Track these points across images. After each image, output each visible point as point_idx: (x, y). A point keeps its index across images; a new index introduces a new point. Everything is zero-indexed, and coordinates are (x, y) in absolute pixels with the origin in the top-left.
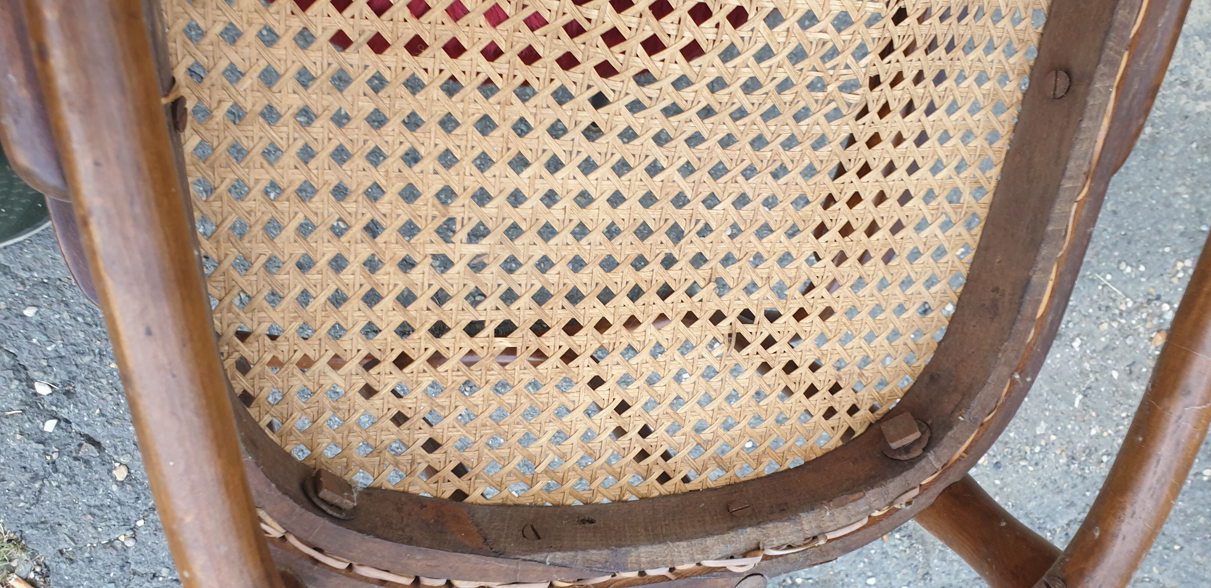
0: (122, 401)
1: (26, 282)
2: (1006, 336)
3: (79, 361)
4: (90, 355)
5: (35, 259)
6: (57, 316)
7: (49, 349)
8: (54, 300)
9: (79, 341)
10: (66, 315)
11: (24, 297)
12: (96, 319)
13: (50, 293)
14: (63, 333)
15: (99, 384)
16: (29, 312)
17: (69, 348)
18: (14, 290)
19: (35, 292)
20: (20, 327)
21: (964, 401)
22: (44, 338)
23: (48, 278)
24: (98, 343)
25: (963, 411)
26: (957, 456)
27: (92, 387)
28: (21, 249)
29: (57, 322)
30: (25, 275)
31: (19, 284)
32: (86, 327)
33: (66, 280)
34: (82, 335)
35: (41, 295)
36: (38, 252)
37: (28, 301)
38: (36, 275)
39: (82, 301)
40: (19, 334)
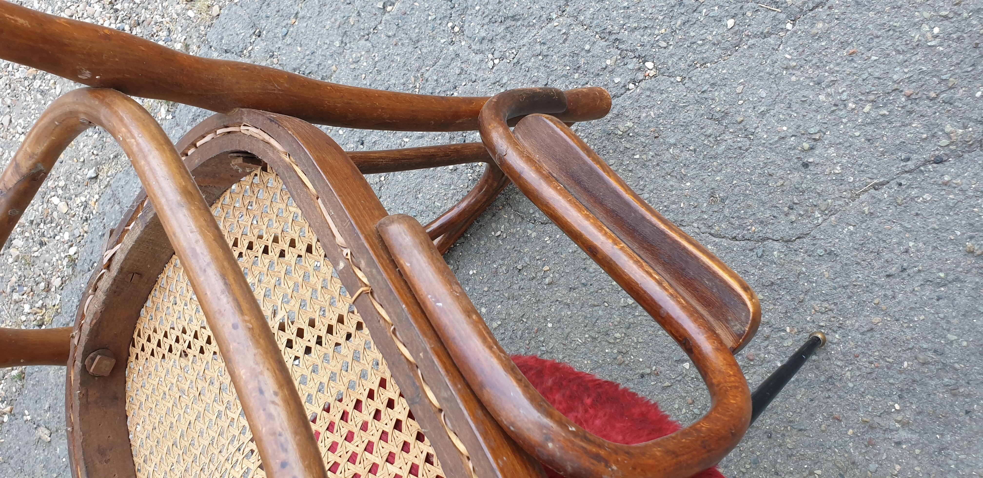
0: (642, 15)
1: (747, 38)
2: (84, 444)
3: (683, 18)
4: (679, 26)
5: (752, 56)
6: (714, 33)
7: (704, 11)
8: (723, 41)
9: (691, 29)
10: (710, 38)
11: (741, 29)
12: (692, 50)
13: (729, 43)
14: (704, 26)
15: (662, 13)
16: (731, 23)
17: (695, 20)
18: (749, 28)
19: (737, 37)
20: (729, 10)
21: (85, 400)
22: (711, 14)
23: (736, 51)
24: (680, 37)
25: (81, 396)
26: (72, 373)
27: (665, 9)
28: (764, 55)
29: (712, 29)
30: (751, 42)
31: (750, 34)
32: (693, 40)
33: (726, 58)
34: (692, 34)
35: (732, 38)
36: (754, 61)
37: (736, 28)
38: (745, 47)
39: (708, 53)
40: (727, 5)
